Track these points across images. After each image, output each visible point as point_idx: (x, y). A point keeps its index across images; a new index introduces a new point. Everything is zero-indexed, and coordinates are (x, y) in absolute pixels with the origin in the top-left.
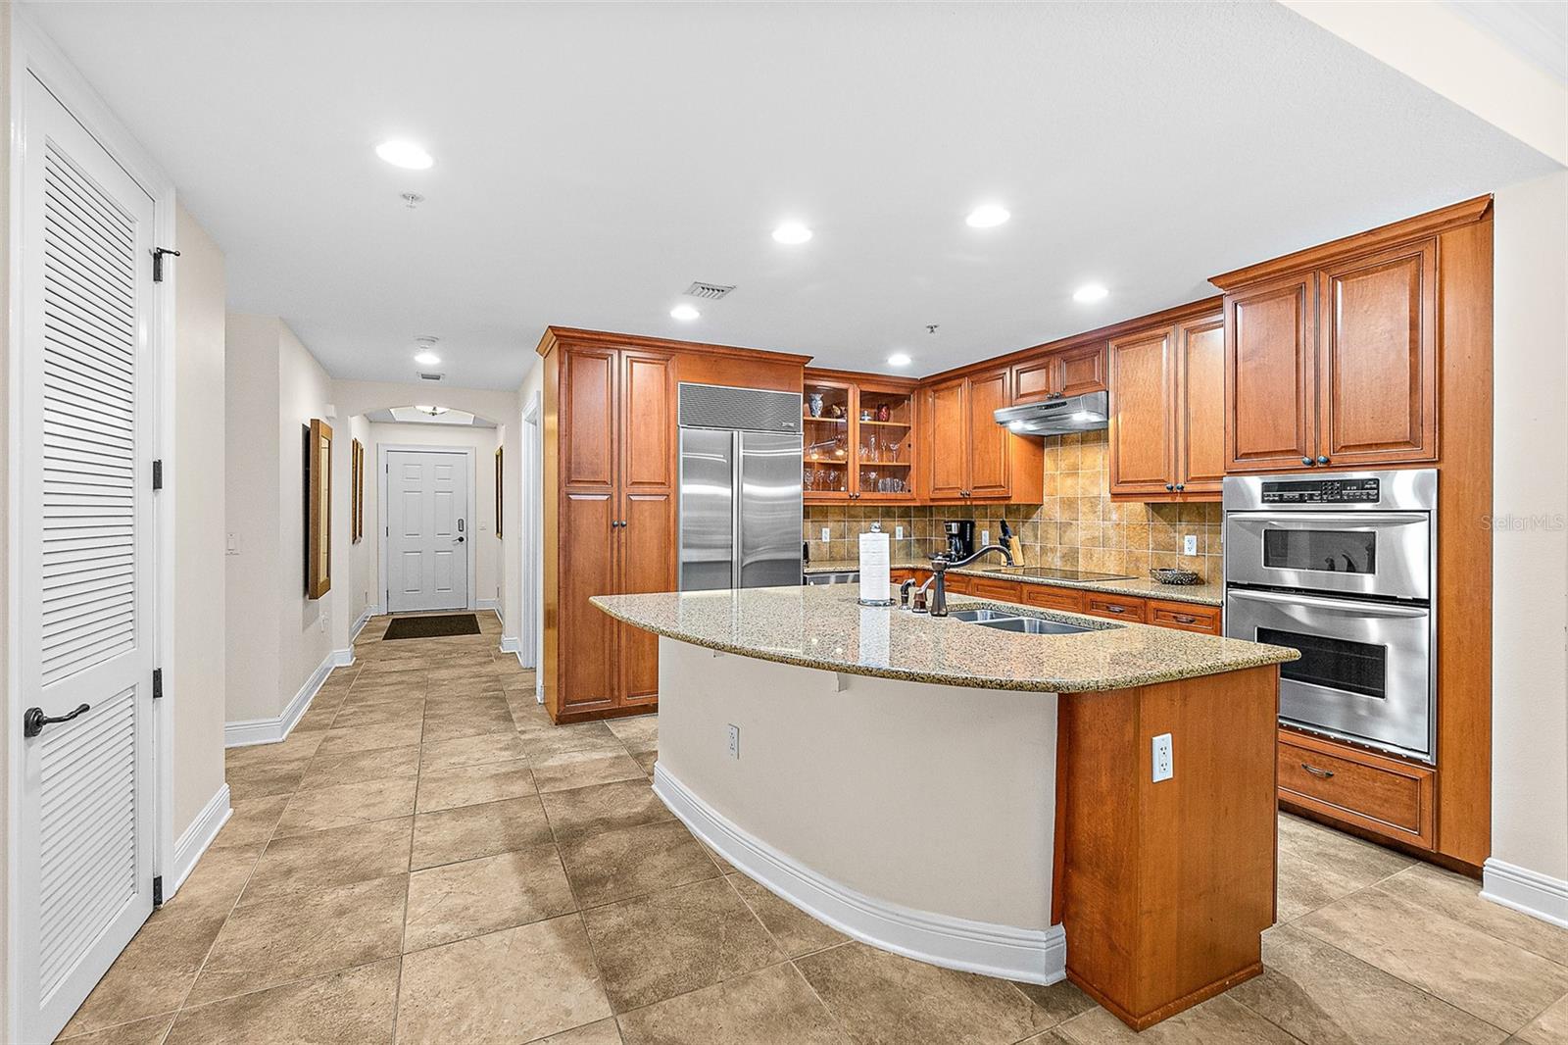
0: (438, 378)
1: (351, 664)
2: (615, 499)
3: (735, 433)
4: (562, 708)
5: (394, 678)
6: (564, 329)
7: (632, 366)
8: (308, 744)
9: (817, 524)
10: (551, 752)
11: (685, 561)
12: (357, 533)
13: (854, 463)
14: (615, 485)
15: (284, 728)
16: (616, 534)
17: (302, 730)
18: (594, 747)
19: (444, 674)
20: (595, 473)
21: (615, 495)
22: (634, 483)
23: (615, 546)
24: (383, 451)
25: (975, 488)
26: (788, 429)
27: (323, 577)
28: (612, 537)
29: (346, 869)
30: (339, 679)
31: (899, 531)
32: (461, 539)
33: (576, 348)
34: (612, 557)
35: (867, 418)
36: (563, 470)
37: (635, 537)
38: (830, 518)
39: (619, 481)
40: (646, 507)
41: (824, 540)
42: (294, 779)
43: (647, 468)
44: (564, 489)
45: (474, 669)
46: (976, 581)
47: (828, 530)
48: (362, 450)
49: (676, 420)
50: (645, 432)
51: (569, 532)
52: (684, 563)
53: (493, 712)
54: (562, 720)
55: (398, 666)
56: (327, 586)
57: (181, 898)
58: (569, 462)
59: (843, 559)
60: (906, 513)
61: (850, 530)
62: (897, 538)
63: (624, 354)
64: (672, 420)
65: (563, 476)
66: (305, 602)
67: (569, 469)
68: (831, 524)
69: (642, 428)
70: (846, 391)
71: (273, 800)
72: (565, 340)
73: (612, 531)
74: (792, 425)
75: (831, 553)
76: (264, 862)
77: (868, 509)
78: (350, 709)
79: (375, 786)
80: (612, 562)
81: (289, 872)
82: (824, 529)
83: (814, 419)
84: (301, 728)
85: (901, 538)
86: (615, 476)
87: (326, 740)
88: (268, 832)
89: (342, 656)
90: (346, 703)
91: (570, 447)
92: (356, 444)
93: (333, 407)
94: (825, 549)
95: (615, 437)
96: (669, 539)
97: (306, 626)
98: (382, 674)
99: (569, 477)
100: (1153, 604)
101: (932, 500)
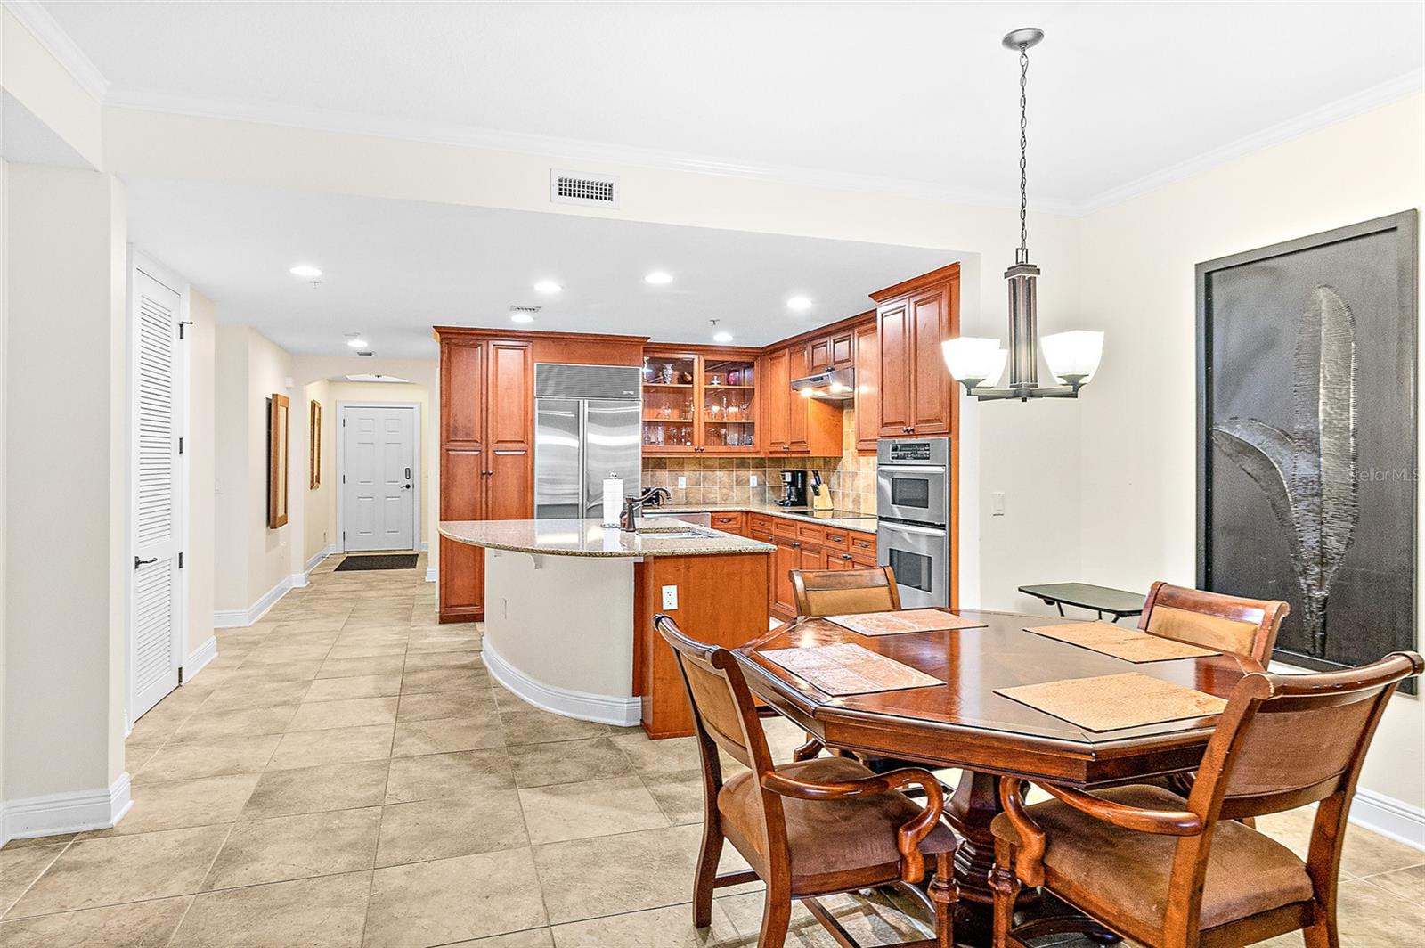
0: (370, 354)
1: (305, 586)
2: (484, 454)
3: (581, 402)
4: (443, 611)
5: (335, 595)
6: (444, 328)
7: (497, 352)
8: (267, 629)
9: (674, 473)
10: (426, 636)
11: (540, 503)
12: (315, 481)
13: (699, 421)
14: (484, 443)
15: (252, 618)
16: (484, 481)
17: (263, 621)
18: (458, 635)
19: (373, 593)
20: (467, 434)
21: (484, 450)
22: (499, 442)
23: (484, 489)
24: (341, 406)
25: (792, 443)
26: (629, 397)
27: (281, 513)
28: (481, 483)
29: (280, 678)
30: (295, 594)
31: (754, 480)
32: (408, 487)
33: (453, 341)
34: (481, 498)
35: (715, 382)
36: (444, 433)
37: (499, 484)
38: (685, 469)
39: (487, 441)
40: (508, 459)
41: (680, 487)
42: (256, 643)
43: (511, 430)
44: (445, 446)
45: (398, 592)
46: (776, 520)
47: (684, 478)
48: (320, 409)
49: (533, 392)
50: (508, 404)
51: (447, 478)
52: (539, 506)
53: (399, 616)
54: (444, 620)
55: (342, 588)
56: (285, 521)
57: (192, 683)
58: (448, 425)
59: (698, 504)
60: (760, 464)
61: (705, 479)
62: (751, 485)
63: (491, 343)
64: (530, 392)
65: (444, 437)
66: (268, 531)
67: (448, 431)
68: (687, 473)
69: (506, 398)
70: (692, 361)
71: (241, 651)
72: (446, 336)
73: (481, 479)
74: (632, 393)
75: (686, 498)
76: (235, 673)
77: (723, 461)
78: (299, 611)
79: (304, 647)
80: (481, 501)
81: (249, 677)
82: (680, 478)
83: (666, 385)
84: (264, 620)
85: (756, 485)
86: (484, 437)
87: (279, 626)
88: (238, 663)
89: (298, 580)
90: (296, 609)
91: (449, 415)
92: (314, 404)
93: (291, 379)
94: (682, 495)
95: (484, 407)
96: (527, 485)
97: (268, 550)
98: (326, 593)
99: (448, 437)
100: (852, 534)
101: (771, 453)
